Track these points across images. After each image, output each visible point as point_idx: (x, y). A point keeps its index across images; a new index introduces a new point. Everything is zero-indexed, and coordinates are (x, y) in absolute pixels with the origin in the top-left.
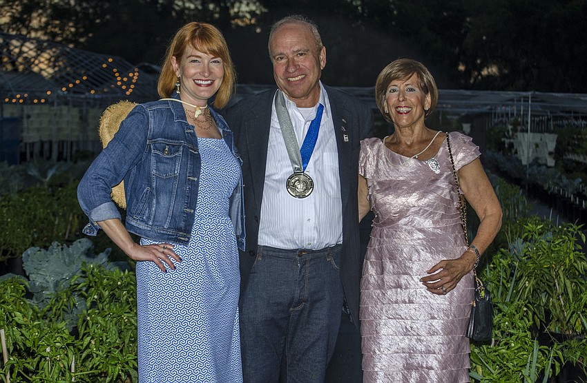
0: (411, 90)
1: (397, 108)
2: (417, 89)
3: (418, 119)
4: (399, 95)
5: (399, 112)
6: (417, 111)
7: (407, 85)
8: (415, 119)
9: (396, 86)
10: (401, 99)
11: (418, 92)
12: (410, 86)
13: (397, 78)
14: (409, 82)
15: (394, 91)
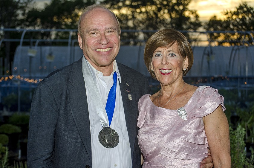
0: (172, 55)
1: (161, 69)
2: (177, 55)
3: (177, 78)
4: (162, 59)
5: (162, 73)
6: (176, 73)
7: (169, 51)
8: (175, 79)
9: (160, 51)
10: (164, 63)
11: (178, 57)
12: (171, 52)
13: (161, 45)
14: (170, 49)
15: (159, 55)
